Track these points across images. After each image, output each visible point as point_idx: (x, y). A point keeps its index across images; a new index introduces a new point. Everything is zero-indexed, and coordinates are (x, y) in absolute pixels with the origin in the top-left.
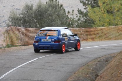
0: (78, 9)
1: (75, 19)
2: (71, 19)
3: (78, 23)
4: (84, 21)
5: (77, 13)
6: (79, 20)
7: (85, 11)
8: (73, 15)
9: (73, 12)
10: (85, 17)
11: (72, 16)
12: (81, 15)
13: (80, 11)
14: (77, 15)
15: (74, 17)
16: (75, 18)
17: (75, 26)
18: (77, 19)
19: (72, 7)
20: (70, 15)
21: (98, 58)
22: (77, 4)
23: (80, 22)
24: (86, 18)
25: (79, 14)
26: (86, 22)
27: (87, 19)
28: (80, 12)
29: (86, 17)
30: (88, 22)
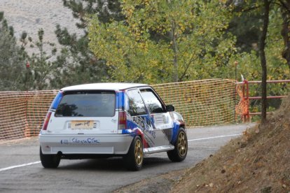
0: (58, 26)
1: (47, 61)
2: (36, 61)
3: (58, 72)
4: (77, 67)
5: (56, 41)
6: (61, 62)
7: (80, 33)
8: (39, 45)
9: (41, 38)
10: (79, 54)
11: (37, 51)
12: (68, 47)
13: (65, 32)
14: (53, 48)
15: (45, 53)
16: (47, 55)
17: (47, 81)
18: (54, 59)
19: (38, 21)
20: (32, 46)
21: (125, 187)
22: (55, 12)
23: (64, 71)
24: (83, 58)
25: (61, 42)
26: (83, 70)
27: (88, 59)
28: (64, 37)
29: (84, 54)
30: (91, 69)
